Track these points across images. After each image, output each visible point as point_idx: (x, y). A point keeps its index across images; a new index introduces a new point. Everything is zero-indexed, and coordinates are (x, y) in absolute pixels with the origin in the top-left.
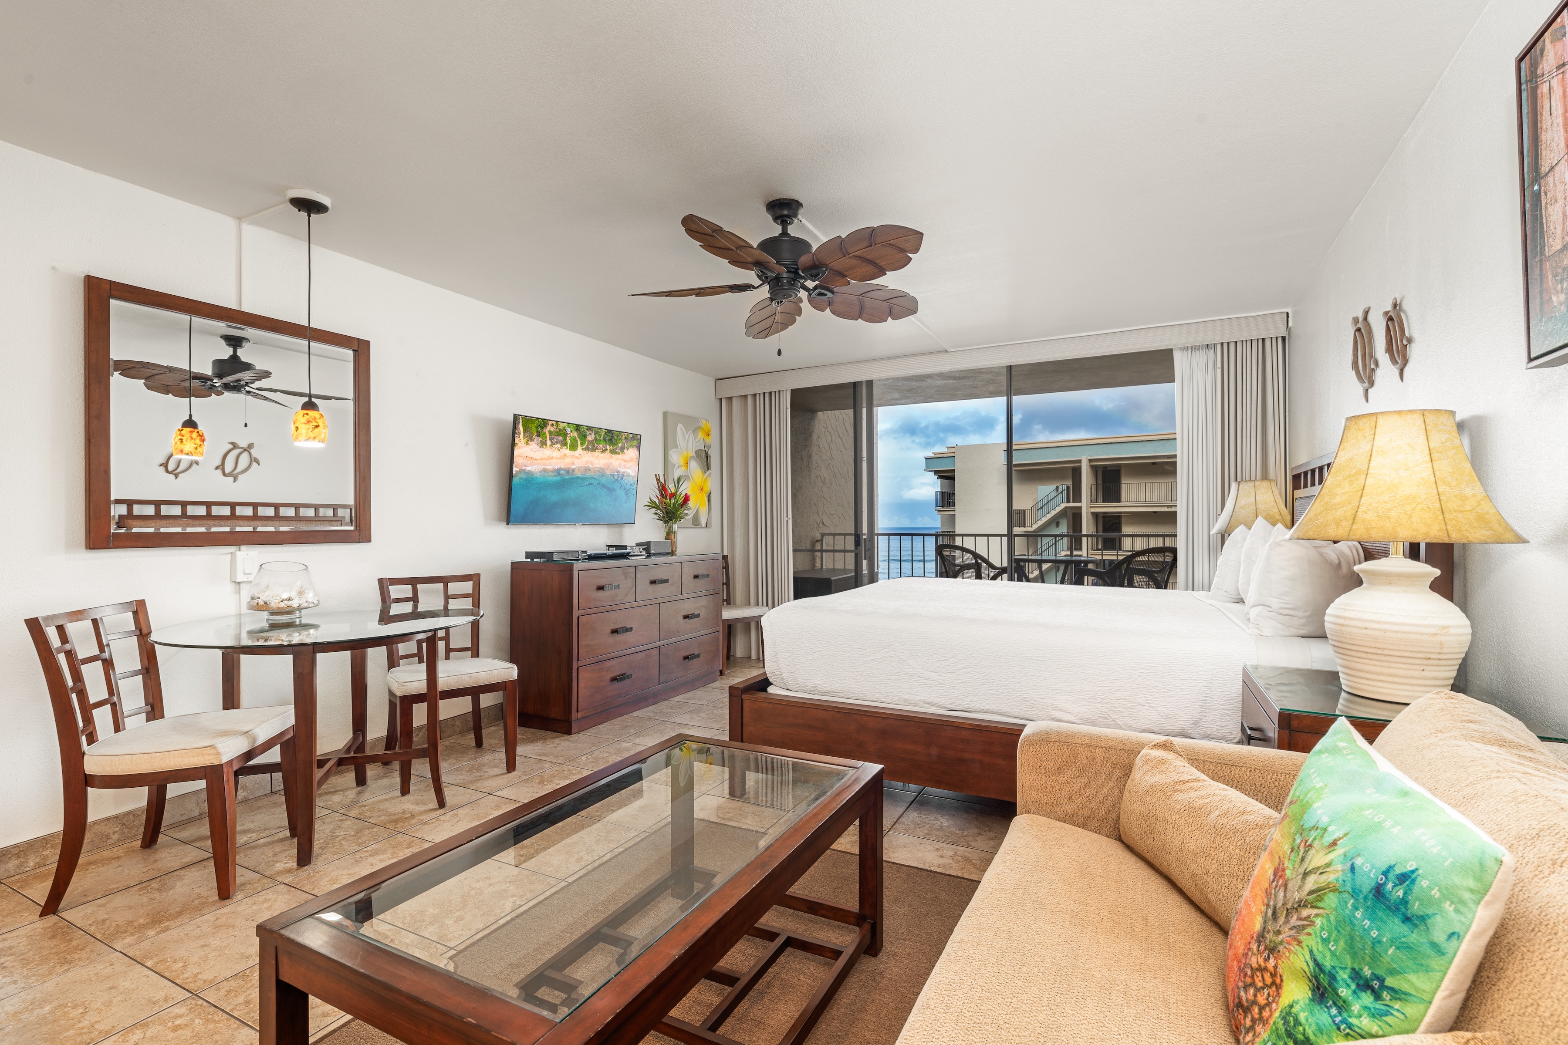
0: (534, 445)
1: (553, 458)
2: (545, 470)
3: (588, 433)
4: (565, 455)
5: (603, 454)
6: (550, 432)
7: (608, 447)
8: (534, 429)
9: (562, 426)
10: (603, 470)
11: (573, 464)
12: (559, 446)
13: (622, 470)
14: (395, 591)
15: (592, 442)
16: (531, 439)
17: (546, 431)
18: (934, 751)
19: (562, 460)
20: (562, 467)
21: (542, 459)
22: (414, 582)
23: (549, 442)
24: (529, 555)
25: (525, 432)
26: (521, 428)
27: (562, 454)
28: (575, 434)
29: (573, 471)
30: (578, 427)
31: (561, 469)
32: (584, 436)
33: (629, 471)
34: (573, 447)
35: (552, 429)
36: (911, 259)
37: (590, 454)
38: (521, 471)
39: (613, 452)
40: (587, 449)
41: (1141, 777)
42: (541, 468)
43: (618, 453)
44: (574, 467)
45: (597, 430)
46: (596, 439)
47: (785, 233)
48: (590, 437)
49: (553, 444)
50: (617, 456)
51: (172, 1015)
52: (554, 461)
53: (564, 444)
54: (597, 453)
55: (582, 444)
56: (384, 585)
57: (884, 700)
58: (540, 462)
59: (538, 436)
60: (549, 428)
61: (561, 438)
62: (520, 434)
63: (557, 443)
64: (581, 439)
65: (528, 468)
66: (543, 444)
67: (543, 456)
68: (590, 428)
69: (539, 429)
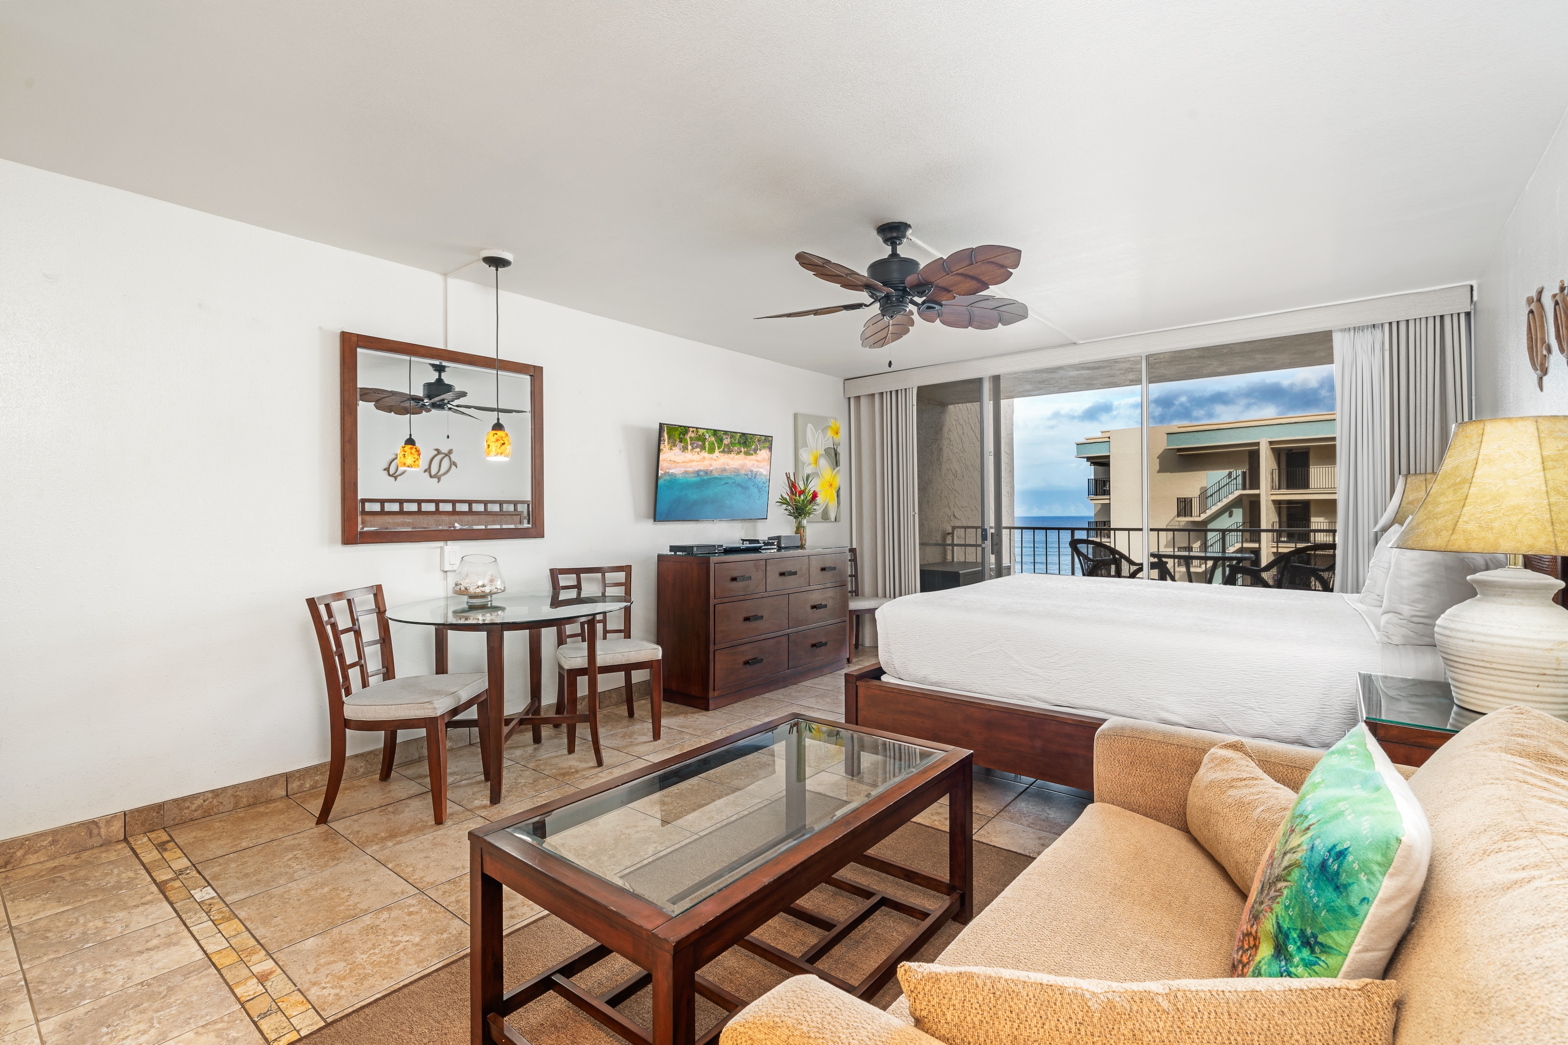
0: (676, 450)
1: (693, 461)
2: (686, 472)
3: (724, 437)
4: (704, 458)
5: (738, 456)
6: (691, 438)
7: (743, 450)
8: (677, 435)
9: (701, 431)
10: (738, 470)
11: (711, 465)
12: (698, 450)
13: (755, 470)
14: (564, 580)
15: (728, 445)
16: (675, 445)
17: (688, 437)
18: (1038, 744)
19: (701, 463)
20: (702, 469)
21: (684, 462)
22: (578, 572)
23: (690, 447)
24: (673, 548)
25: (669, 438)
26: (666, 436)
27: (701, 457)
28: (713, 439)
29: (711, 471)
30: (715, 432)
31: (700, 471)
32: (721, 440)
33: (761, 470)
34: (712, 450)
35: (693, 435)
36: (1011, 274)
37: (726, 456)
38: (666, 473)
39: (747, 453)
40: (723, 452)
41: (1205, 774)
42: (683, 470)
43: (752, 455)
44: (711, 468)
45: (732, 434)
46: (731, 443)
47: (894, 254)
48: (726, 441)
49: (693, 448)
50: (751, 457)
51: (407, 904)
52: (694, 463)
53: (703, 448)
54: (732, 455)
55: (719, 448)
56: (555, 573)
57: (991, 693)
58: (682, 465)
59: (681, 442)
60: (690, 434)
61: (700, 443)
62: (664, 440)
63: (697, 447)
64: (718, 444)
65: (671, 471)
66: (685, 449)
67: (685, 460)
68: (726, 433)
69: (681, 436)
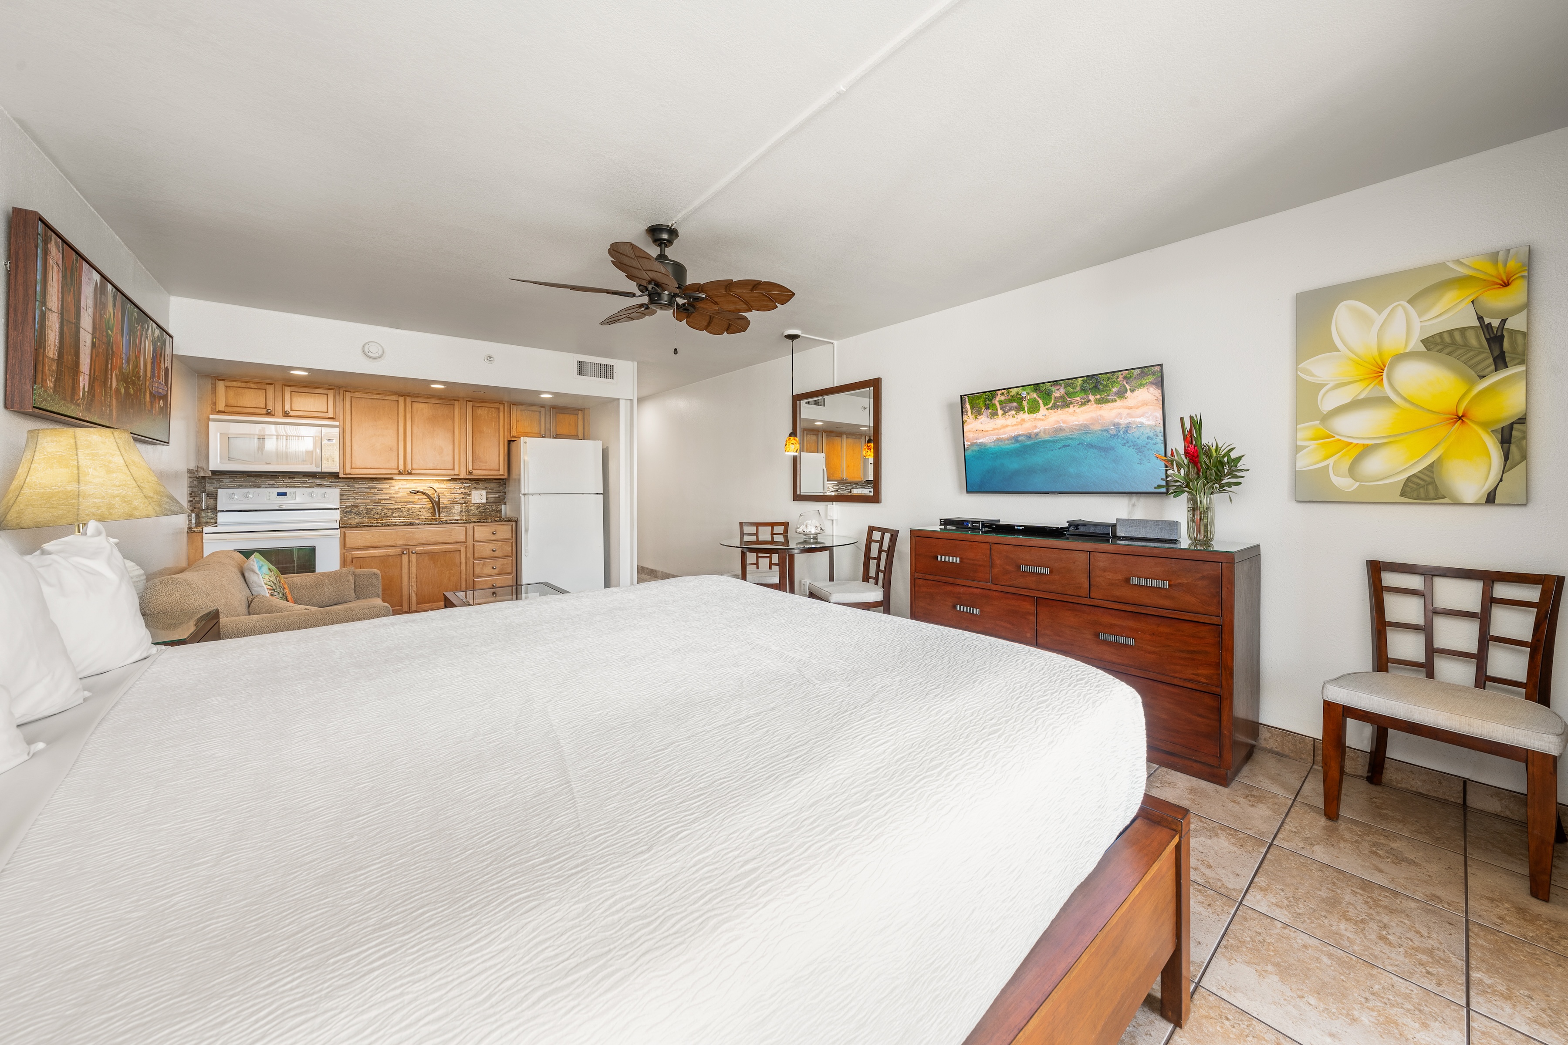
0: (983, 418)
1: (1007, 426)
2: (999, 440)
3: (1053, 389)
4: (1023, 420)
5: (1083, 408)
6: (1000, 402)
7: (1091, 398)
8: (981, 404)
9: (1014, 391)
10: (1086, 426)
11: (1036, 427)
12: (1013, 412)
13: (1123, 421)
15: (1062, 397)
16: (980, 414)
17: (996, 402)
19: (1019, 426)
20: (1021, 433)
21: (994, 429)
23: (1000, 412)
25: (972, 409)
26: (968, 406)
27: (1019, 420)
28: (1035, 395)
29: (1037, 434)
30: (1036, 387)
31: (1020, 435)
32: (1049, 394)
33: (1143, 420)
34: (1034, 408)
35: (1003, 398)
37: (1060, 411)
38: (973, 444)
39: (1099, 402)
40: (1055, 407)
42: (995, 438)
43: (1115, 401)
44: (1037, 430)
45: (1068, 382)
46: (1067, 393)
48: (1058, 393)
49: (1005, 412)
50: (1111, 405)
52: (1007, 429)
53: (1020, 409)
54: (1071, 409)
55: (1045, 404)
58: (992, 432)
59: (987, 408)
60: (999, 397)
61: (1015, 404)
62: (967, 411)
63: (1010, 410)
64: (1043, 399)
65: (979, 441)
66: (994, 415)
67: (996, 427)
68: (1055, 383)
69: (988, 402)
